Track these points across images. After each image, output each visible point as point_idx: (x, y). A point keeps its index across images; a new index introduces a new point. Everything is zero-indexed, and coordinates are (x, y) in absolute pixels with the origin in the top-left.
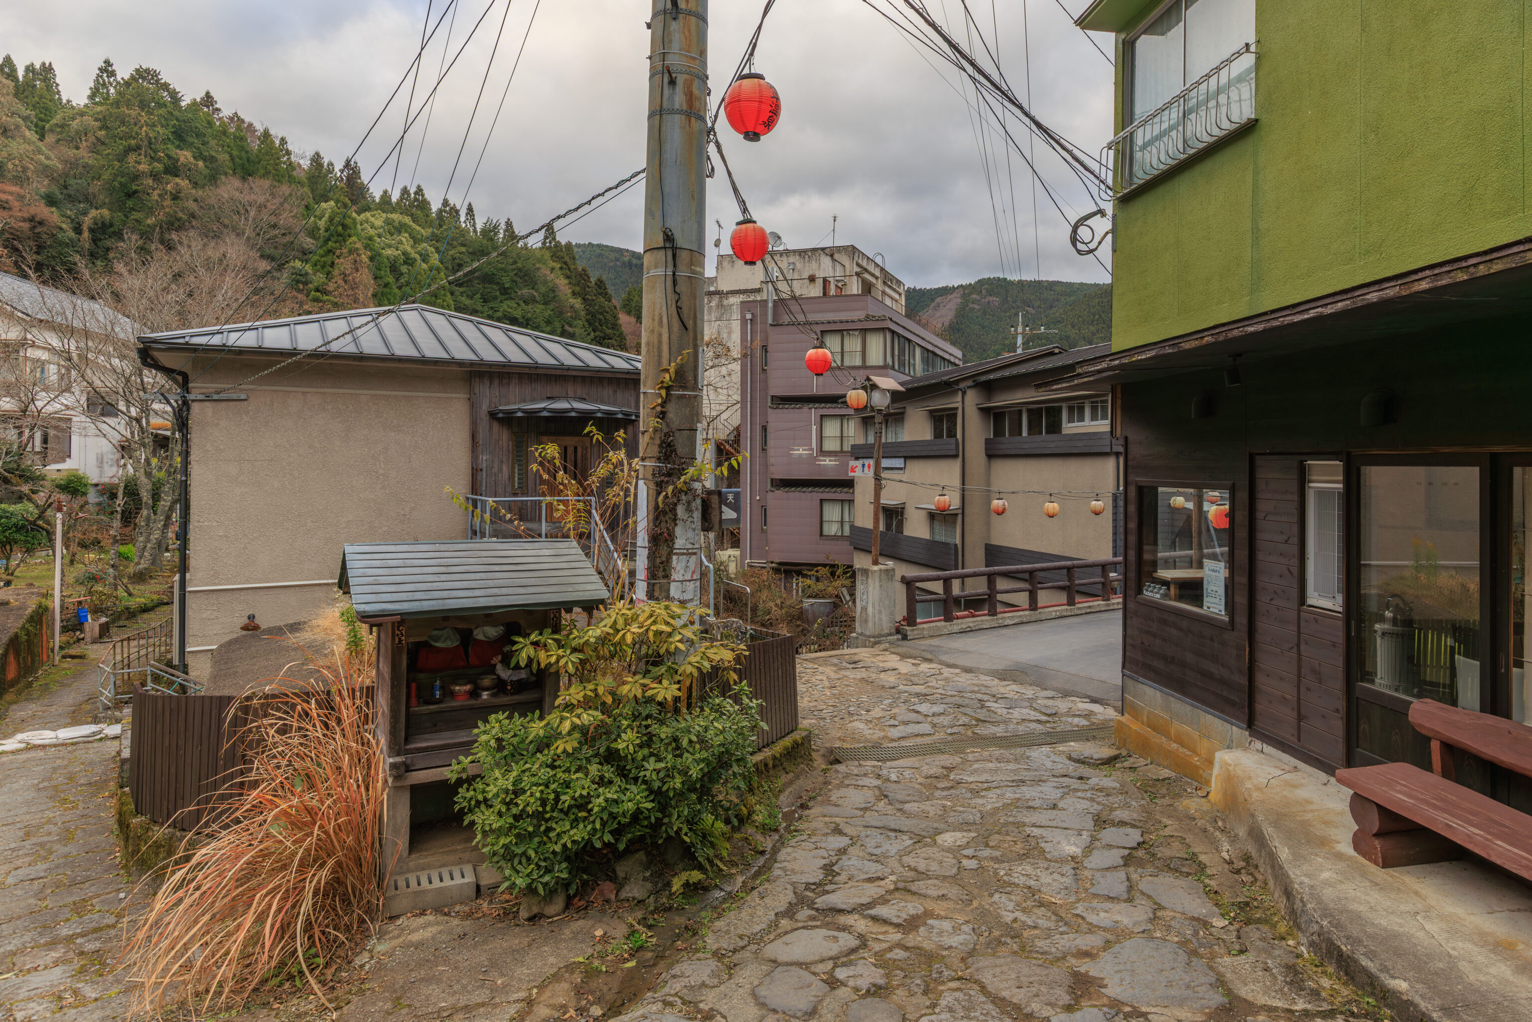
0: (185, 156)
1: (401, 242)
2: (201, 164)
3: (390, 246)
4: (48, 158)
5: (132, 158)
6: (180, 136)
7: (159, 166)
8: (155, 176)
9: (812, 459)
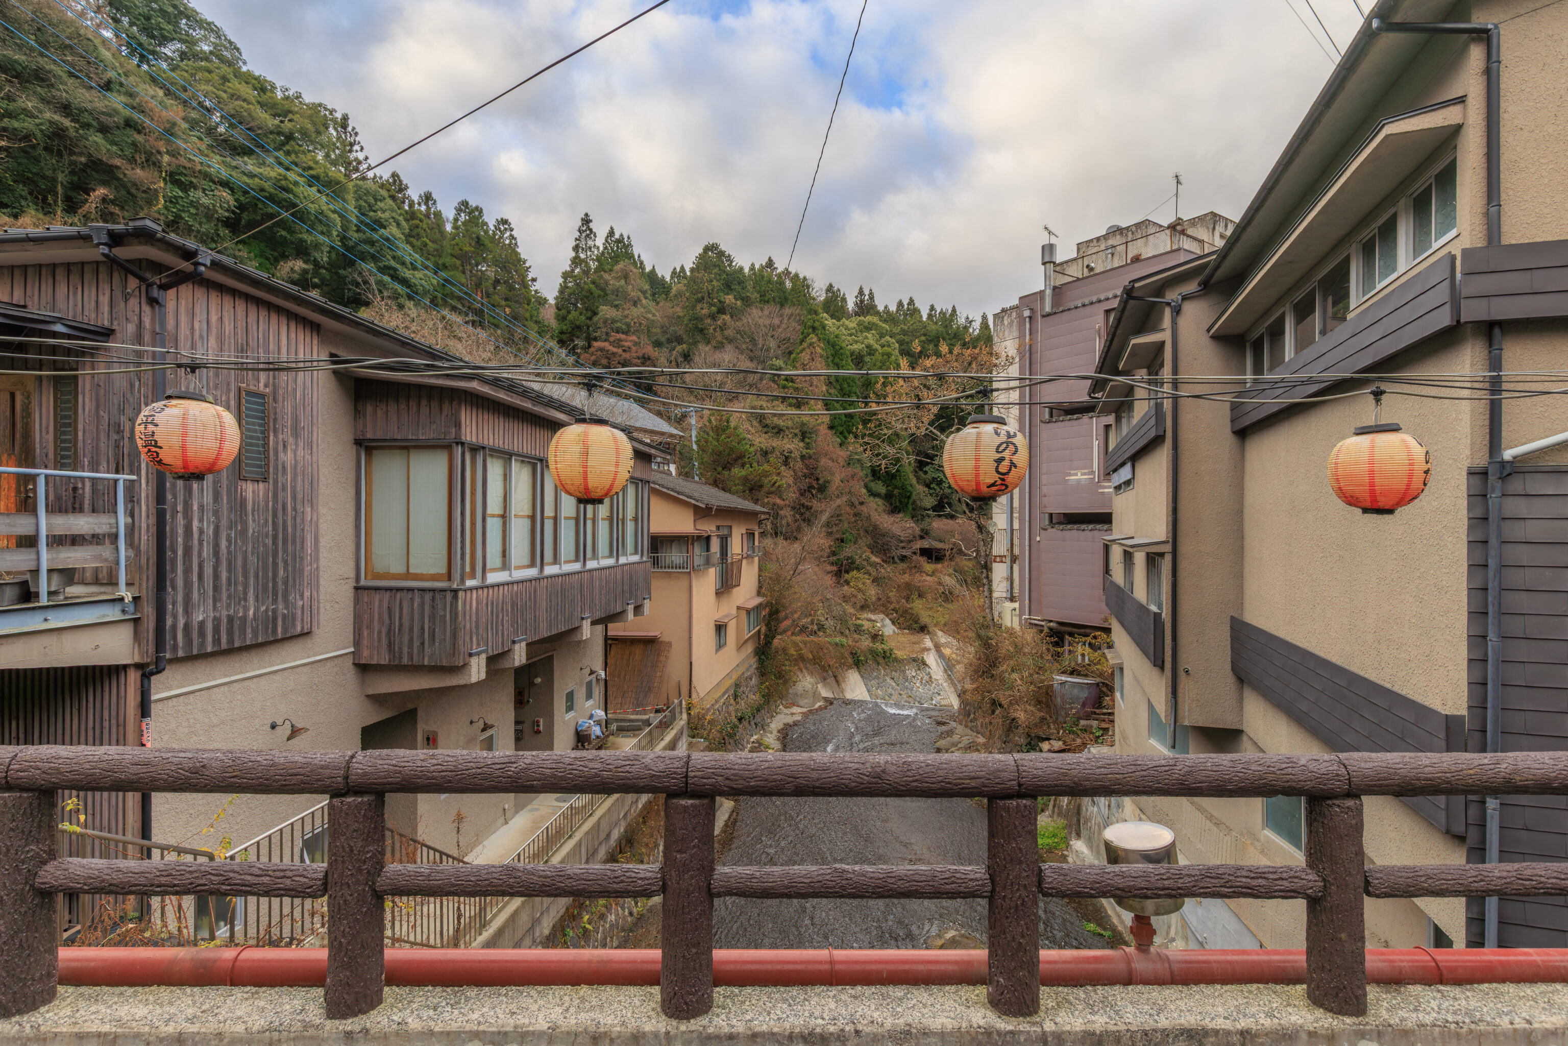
0: (729, 299)
1: (866, 338)
2: (739, 303)
3: (856, 342)
4: (654, 315)
5: (699, 306)
6: (728, 286)
7: (714, 309)
8: (713, 317)
9: (1093, 485)
